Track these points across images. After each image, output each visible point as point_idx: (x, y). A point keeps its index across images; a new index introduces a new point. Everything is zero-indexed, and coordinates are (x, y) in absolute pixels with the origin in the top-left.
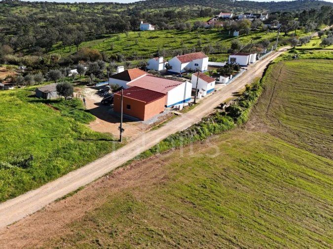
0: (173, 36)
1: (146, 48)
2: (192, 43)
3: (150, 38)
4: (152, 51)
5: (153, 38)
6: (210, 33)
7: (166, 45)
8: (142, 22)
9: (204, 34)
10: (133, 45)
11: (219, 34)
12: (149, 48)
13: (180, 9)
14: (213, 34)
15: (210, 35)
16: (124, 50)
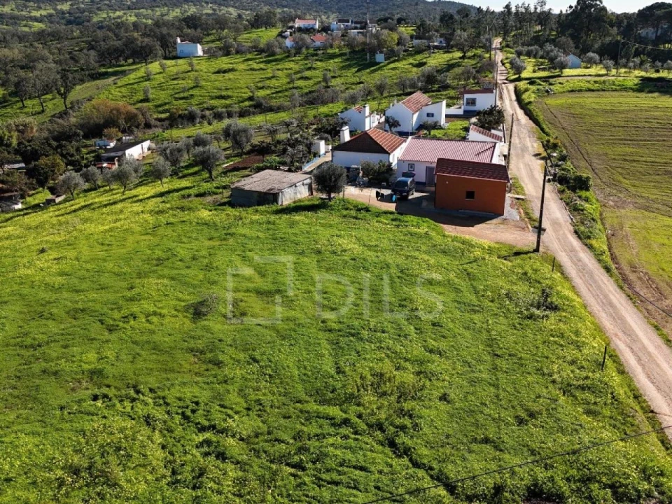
0: (262, 66)
1: (224, 93)
2: (306, 78)
3: (218, 72)
4: (241, 99)
5: (225, 72)
6: (331, 58)
7: (260, 85)
8: (179, 40)
9: (321, 61)
10: (192, 88)
11: (347, 60)
12: (230, 93)
13: (178, 10)
14: (336, 60)
15: (332, 61)
16: (176, 99)
